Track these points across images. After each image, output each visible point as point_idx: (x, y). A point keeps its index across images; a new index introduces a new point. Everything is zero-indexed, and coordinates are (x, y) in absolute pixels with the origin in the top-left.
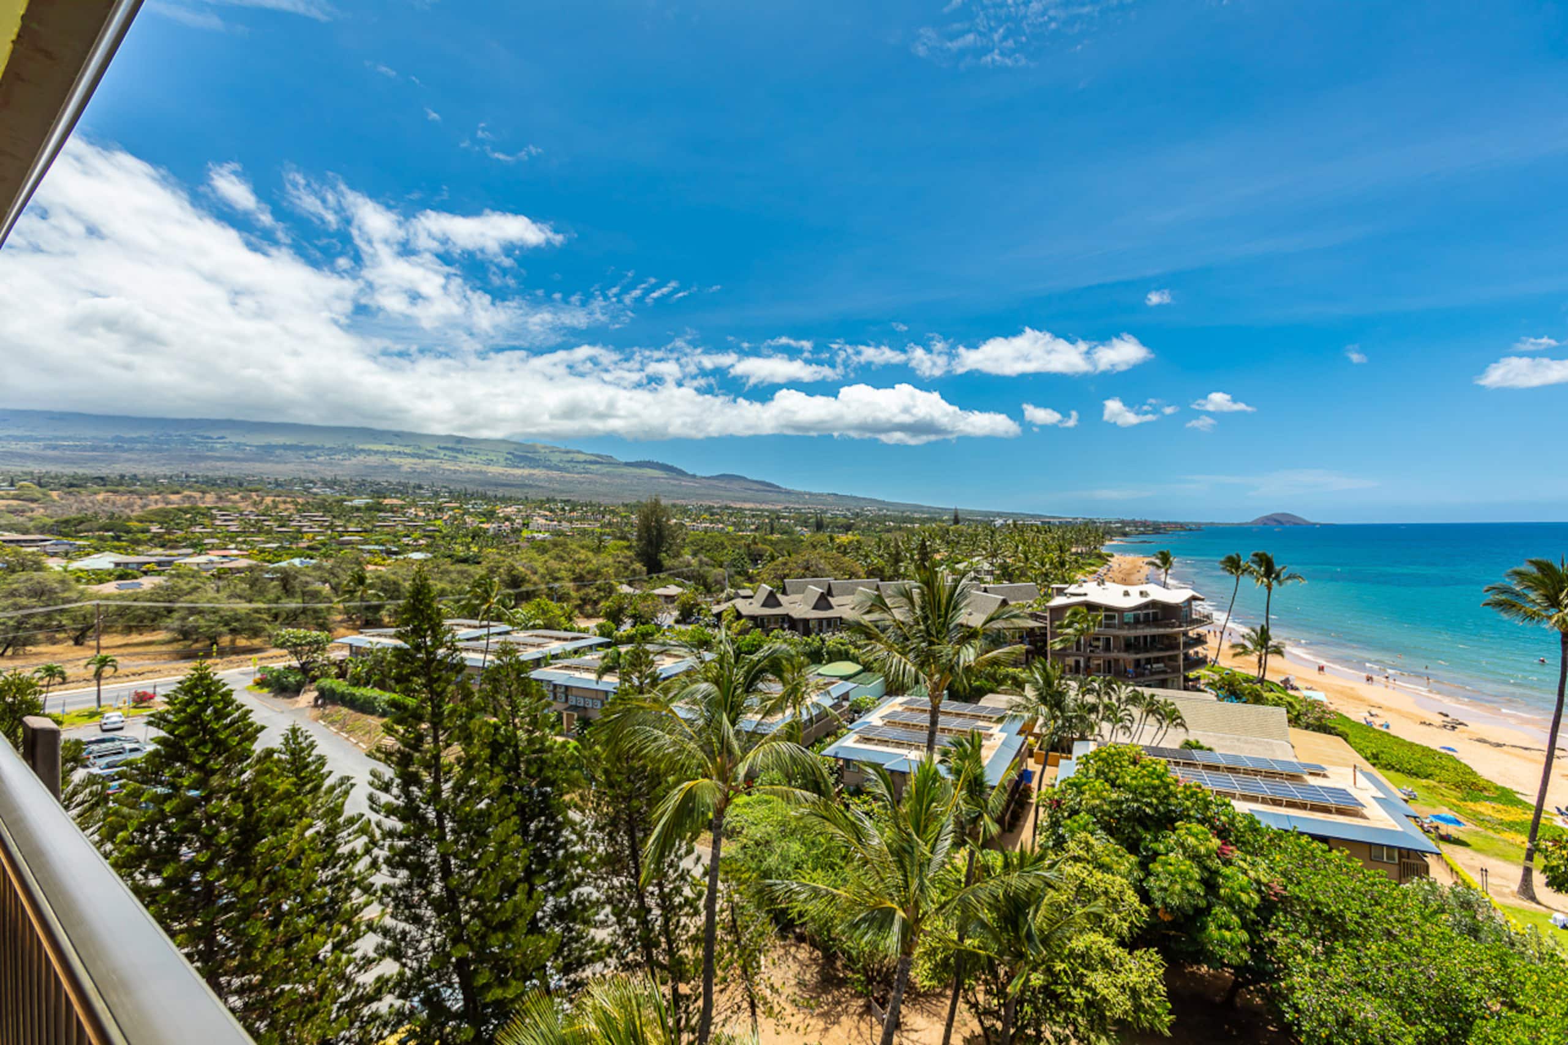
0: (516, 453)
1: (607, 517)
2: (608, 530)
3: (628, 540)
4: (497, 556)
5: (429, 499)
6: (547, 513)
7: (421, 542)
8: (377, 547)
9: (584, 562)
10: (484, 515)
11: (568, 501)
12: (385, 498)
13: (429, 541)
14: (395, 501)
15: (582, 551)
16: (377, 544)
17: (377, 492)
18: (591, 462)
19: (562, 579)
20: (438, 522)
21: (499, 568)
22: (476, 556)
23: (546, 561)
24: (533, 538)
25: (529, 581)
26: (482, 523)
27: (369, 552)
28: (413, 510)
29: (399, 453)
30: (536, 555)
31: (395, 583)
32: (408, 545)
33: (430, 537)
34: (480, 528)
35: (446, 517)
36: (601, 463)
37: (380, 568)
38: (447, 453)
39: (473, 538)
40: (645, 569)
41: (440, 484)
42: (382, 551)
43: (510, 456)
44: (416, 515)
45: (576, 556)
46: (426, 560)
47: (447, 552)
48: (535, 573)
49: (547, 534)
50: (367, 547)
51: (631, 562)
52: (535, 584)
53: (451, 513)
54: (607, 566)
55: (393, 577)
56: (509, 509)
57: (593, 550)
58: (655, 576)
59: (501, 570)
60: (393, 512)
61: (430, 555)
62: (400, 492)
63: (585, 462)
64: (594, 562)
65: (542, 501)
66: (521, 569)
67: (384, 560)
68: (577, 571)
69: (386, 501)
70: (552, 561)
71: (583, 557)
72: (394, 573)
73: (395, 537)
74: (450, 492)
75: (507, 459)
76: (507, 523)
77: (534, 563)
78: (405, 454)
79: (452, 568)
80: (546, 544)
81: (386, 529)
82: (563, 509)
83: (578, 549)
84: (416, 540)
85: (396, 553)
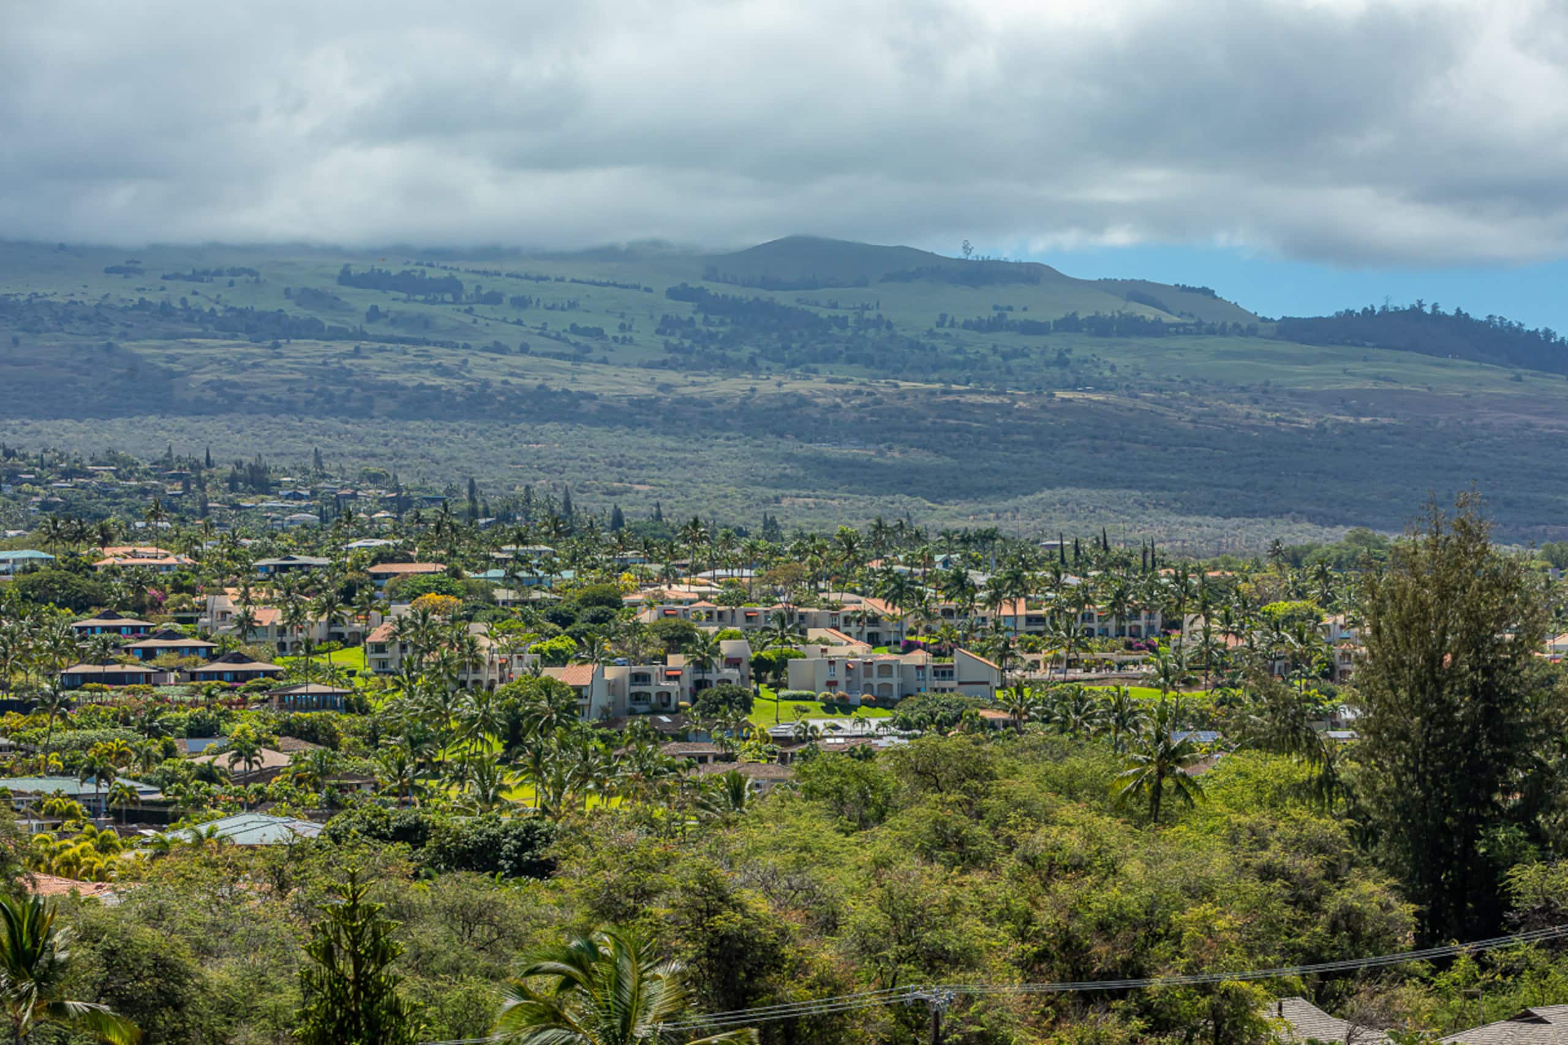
0: (716, 289)
1: (1194, 624)
2: (1198, 697)
3: (1313, 750)
4: (636, 836)
5: (308, 539)
6: (876, 605)
7: (270, 758)
8: (70, 785)
9: (1079, 867)
10: (564, 620)
11: (987, 537)
12: (106, 540)
13: (309, 750)
14: (147, 554)
15: (1067, 811)
16: (68, 771)
17: (68, 510)
18: (1101, 328)
19: (965, 960)
20: (352, 658)
21: (645, 894)
22: (528, 838)
23: (882, 864)
24: (807, 736)
25: (800, 968)
26: (558, 658)
27: (38, 805)
28: (229, 600)
29: (166, 310)
30: (829, 834)
31: (163, 967)
32: (208, 775)
33: (309, 734)
34: (548, 687)
35: (378, 635)
36: (1157, 329)
37: (87, 889)
38: (386, 302)
39: (513, 737)
40: (1405, 911)
41: (353, 466)
42: (94, 807)
43: (685, 310)
44: (246, 624)
45: (1040, 839)
46: (298, 852)
47: (398, 815)
48: (830, 925)
49: (876, 719)
50: (27, 784)
51: (1333, 874)
52: (830, 986)
53: (404, 610)
54: (1200, 892)
55: (147, 934)
56: (680, 590)
57: (1119, 809)
58: (1463, 952)
59: (659, 909)
60: (140, 609)
61: (311, 830)
62: (168, 506)
63: (1070, 324)
64: (1133, 868)
65: (848, 542)
66: (759, 904)
67: (105, 847)
68: (1045, 918)
69: (112, 556)
70: (911, 864)
71: (1073, 843)
72: (157, 917)
73: (154, 733)
74: (401, 504)
75: (667, 325)
76: (677, 661)
77: (817, 872)
78: (192, 315)
79: (418, 893)
80: (882, 767)
81: (111, 694)
82: (960, 584)
83: (1046, 798)
84: (245, 751)
85: (159, 816)
